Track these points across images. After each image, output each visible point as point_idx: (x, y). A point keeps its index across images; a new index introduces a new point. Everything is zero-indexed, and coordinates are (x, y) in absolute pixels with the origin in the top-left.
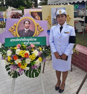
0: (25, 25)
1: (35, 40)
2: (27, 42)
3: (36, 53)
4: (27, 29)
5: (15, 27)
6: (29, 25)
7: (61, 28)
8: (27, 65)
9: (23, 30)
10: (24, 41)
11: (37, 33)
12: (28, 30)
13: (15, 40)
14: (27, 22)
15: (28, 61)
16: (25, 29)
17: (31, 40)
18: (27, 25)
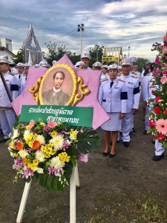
0: (55, 80)
1: (70, 112)
2: (54, 115)
4: (57, 89)
5: (39, 84)
6: (62, 81)
8: (37, 164)
9: (50, 91)
10: (50, 115)
11: (76, 99)
13: (34, 109)
16: (55, 90)
17: (61, 112)
18: (59, 81)
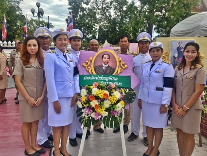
0: (104, 59)
1: (116, 79)
2: (105, 81)
3: (117, 95)
4: (105, 64)
5: (91, 61)
6: (108, 60)
7: (153, 65)
8: (105, 109)
9: (100, 66)
10: (102, 81)
11: (119, 71)
12: (107, 65)
13: (89, 78)
14: (106, 56)
15: (107, 104)
16: (103, 65)
17: (110, 79)
18: (106, 59)
